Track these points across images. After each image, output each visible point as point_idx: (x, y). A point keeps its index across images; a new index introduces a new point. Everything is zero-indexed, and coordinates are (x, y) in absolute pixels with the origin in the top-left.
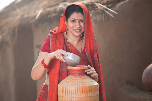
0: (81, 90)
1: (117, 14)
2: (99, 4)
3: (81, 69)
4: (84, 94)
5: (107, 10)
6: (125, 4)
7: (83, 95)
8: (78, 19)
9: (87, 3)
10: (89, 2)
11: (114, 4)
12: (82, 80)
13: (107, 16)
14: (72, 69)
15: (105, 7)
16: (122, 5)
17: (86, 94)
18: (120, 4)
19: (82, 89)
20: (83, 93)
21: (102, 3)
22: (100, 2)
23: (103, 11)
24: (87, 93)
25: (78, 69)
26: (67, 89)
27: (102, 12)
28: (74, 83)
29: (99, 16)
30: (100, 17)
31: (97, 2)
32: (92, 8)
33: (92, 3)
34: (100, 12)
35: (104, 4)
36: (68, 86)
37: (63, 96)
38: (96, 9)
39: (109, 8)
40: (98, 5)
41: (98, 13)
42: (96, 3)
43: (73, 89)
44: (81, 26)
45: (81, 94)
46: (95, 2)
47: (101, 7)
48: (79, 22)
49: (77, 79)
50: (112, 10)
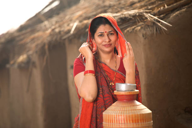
0: (131, 119)
1: (171, 27)
2: (149, 15)
3: (130, 94)
4: (135, 124)
5: (159, 22)
6: (180, 14)
7: (133, 125)
8: (106, 32)
9: (133, 14)
10: (136, 12)
11: (166, 15)
12: (131, 107)
13: (158, 29)
14: (119, 94)
15: (156, 18)
16: (177, 15)
17: (137, 124)
18: (174, 14)
19: (133, 118)
20: (133, 123)
21: (152, 13)
22: (149, 12)
23: (154, 23)
24: (138, 122)
25: (127, 94)
26: (114, 118)
27: (152, 24)
28: (122, 110)
29: (149, 29)
30: (151, 31)
31: (147, 12)
32: (140, 19)
33: (141, 14)
34: (150, 24)
35: (154, 15)
36: (115, 115)
37: (109, 126)
38: (145, 20)
39: (162, 19)
40: (147, 15)
41: (148, 26)
42: (145, 14)
43: (121, 118)
44: (111, 40)
45: (132, 124)
46: (143, 12)
47: (151, 18)
48: (108, 35)
49: (126, 105)
50: (165, 21)
